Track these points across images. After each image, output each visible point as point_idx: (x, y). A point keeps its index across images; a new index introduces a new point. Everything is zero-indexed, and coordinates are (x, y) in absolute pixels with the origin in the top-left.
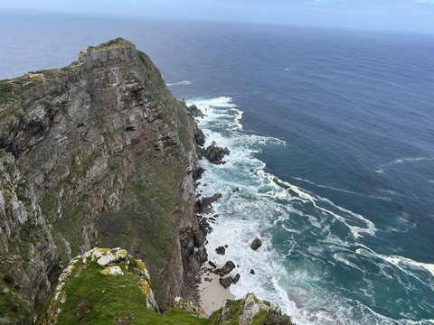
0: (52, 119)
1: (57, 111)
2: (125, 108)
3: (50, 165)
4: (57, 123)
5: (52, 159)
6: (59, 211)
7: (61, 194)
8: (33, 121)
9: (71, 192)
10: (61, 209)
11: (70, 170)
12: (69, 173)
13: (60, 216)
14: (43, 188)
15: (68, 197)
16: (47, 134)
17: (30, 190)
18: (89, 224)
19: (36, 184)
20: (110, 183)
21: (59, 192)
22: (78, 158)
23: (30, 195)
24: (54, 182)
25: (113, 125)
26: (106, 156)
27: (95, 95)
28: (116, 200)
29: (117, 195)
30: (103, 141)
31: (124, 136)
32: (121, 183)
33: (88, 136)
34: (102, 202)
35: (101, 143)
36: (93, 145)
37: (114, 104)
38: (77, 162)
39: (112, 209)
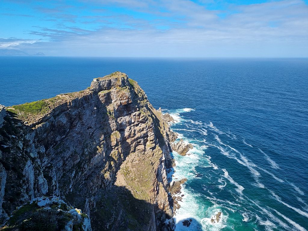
0: (72, 123)
1: (75, 119)
2: (119, 116)
3: (67, 154)
4: (75, 126)
5: (69, 150)
6: (71, 186)
7: (73, 175)
8: (59, 125)
9: (80, 173)
10: (72, 186)
11: (80, 158)
12: (79, 160)
13: (71, 190)
14: (62, 170)
15: (78, 177)
16: (68, 134)
17: (53, 171)
18: (90, 197)
19: (58, 167)
20: (107, 168)
21: (72, 173)
22: (86, 150)
23: (53, 175)
24: (69, 166)
25: (110, 127)
26: (105, 149)
27: (100, 108)
28: (110, 180)
29: (110, 177)
30: (103, 138)
31: (118, 135)
32: (114, 167)
33: (94, 135)
34: (101, 181)
35: (102, 140)
36: (97, 141)
37: (112, 114)
38: (85, 153)
39: (107, 186)
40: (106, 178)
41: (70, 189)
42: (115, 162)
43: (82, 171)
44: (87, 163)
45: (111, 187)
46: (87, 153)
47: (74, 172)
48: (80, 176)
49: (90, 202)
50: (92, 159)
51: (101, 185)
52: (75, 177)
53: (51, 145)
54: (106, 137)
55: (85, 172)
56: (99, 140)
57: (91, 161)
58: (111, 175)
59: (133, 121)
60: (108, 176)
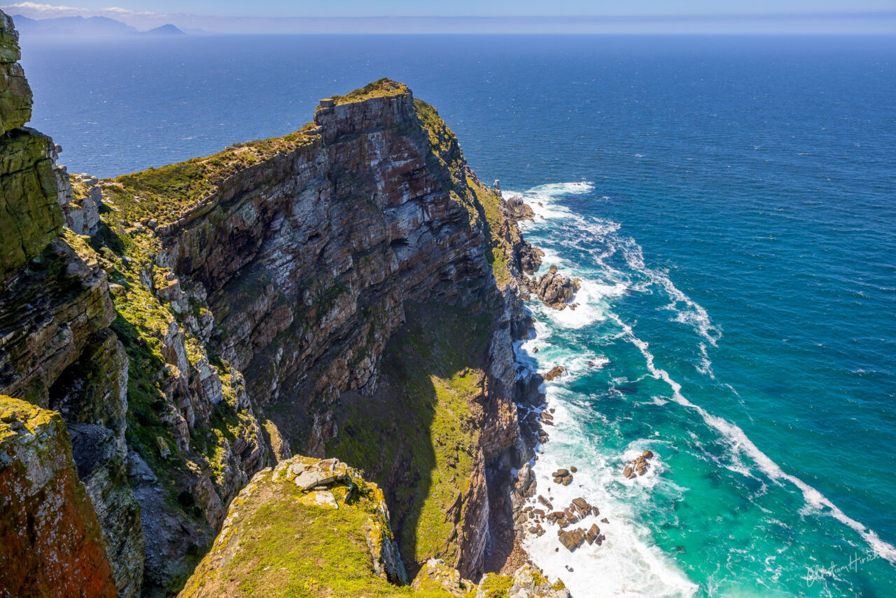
0: (268, 225)
1: (276, 213)
2: (390, 206)
3: (262, 306)
4: (276, 232)
6: (275, 386)
7: (279, 357)
8: (237, 228)
9: (295, 354)
10: (277, 383)
11: (294, 314)
12: (292, 320)
13: (277, 395)
14: (250, 344)
15: (291, 361)
16: (260, 252)
17: (229, 346)
18: (323, 412)
19: (239, 337)
20: (361, 340)
21: (276, 352)
22: (308, 293)
23: (229, 357)
24: (268, 336)
25: (368, 234)
26: (356, 292)
27: (340, 182)
28: (370, 372)
29: (372, 363)
30: (350, 264)
31: (388, 255)
32: (381, 339)
33: (326, 255)
34: (347, 373)
35: (348, 267)
36: (335, 271)
37: (372, 198)
38: (307, 301)
39: (364, 386)
40: (362, 365)
41: (273, 393)
42: (383, 327)
43: (301, 347)
44: (312, 328)
45: (373, 387)
46: (310, 302)
47: (281, 351)
48: (297, 359)
49: (323, 423)
50: (324, 318)
51: (349, 384)
52: (283, 360)
53: (220, 280)
54: (358, 261)
55: (309, 351)
56: (341, 269)
57: (321, 322)
58: (374, 358)
59: (427, 219)
60: (367, 360)
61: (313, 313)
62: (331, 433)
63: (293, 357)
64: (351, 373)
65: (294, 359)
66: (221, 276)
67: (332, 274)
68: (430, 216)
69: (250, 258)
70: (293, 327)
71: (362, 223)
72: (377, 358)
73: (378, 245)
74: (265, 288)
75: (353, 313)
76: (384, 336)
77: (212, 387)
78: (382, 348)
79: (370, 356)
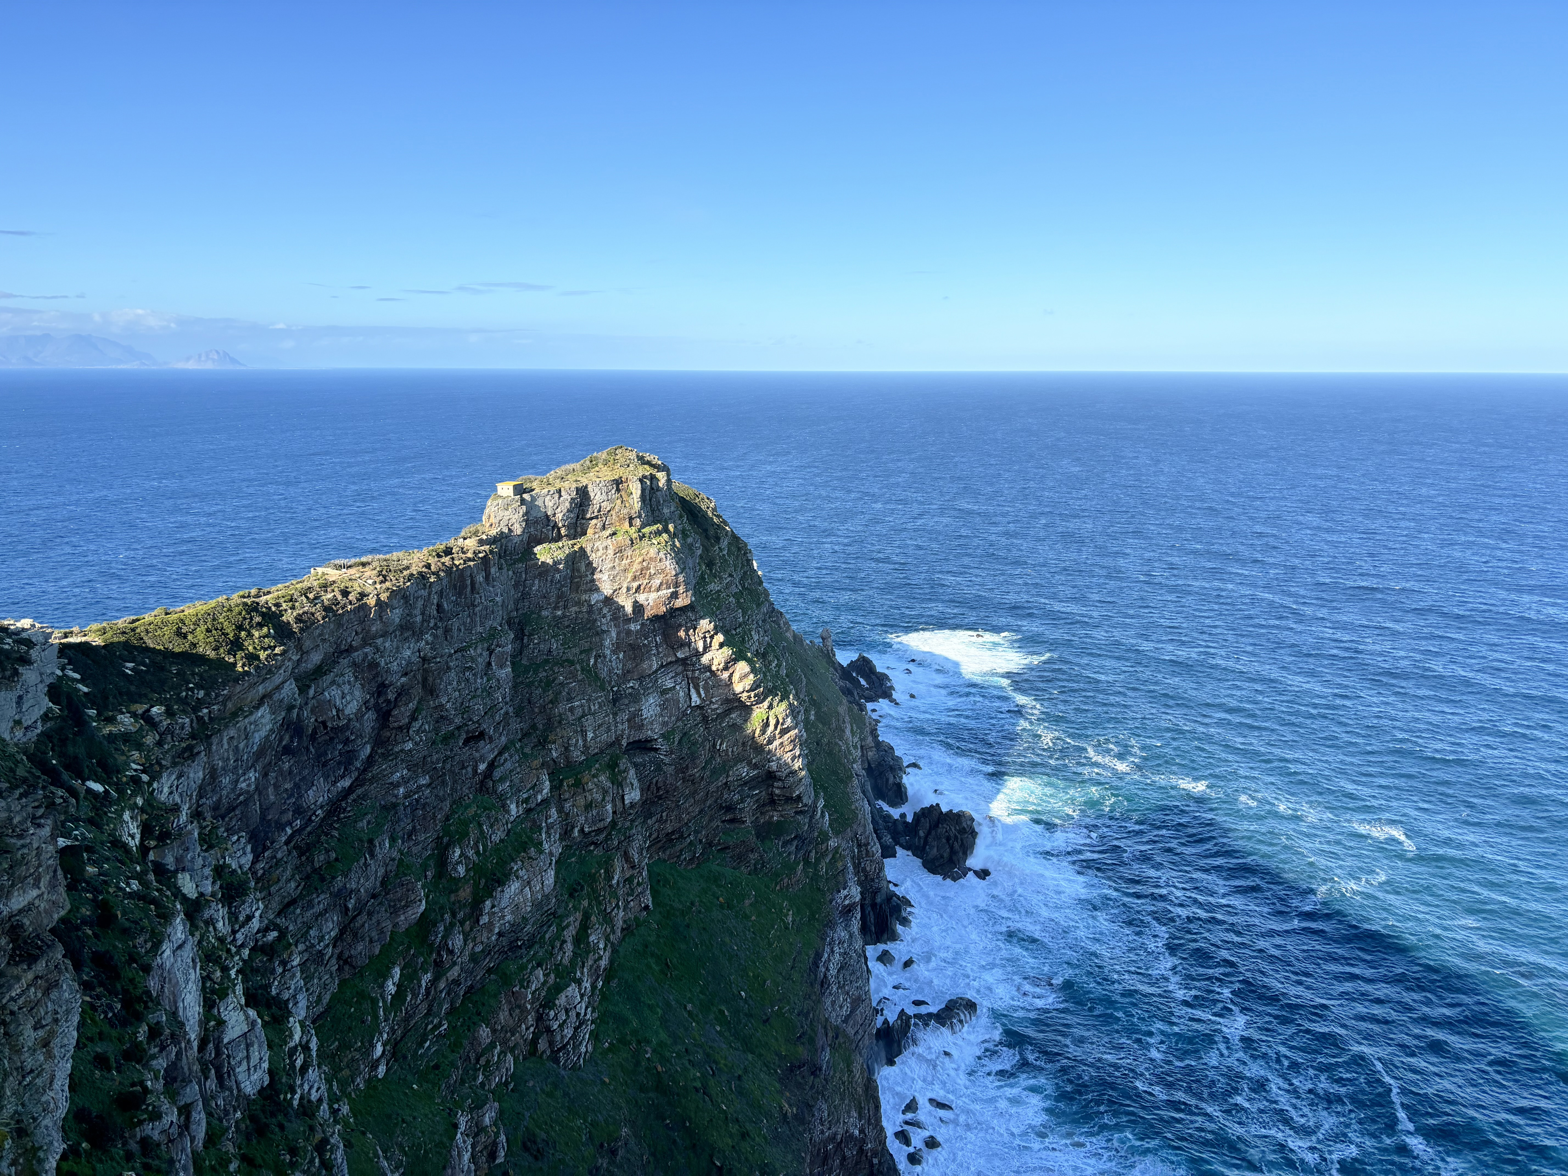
0: (385, 715)
1: (403, 689)
2: (626, 675)
3: (363, 880)
4: (400, 728)
5: (372, 856)
6: (378, 1050)
7: (391, 988)
8: (324, 723)
9: (426, 978)
10: (385, 1044)
11: (427, 897)
12: (423, 908)
13: (382, 1070)
14: (334, 960)
15: (415, 996)
16: (365, 770)
17: (289, 966)
18: (478, 1106)
19: (313, 946)
20: (561, 948)
21: (385, 975)
22: (458, 852)
23: (288, 988)
24: (371, 941)
25: (584, 733)
26: (552, 846)
27: (531, 635)
28: (578, 1014)
29: (582, 996)
30: (545, 791)
31: (620, 772)
32: (601, 946)
33: (497, 774)
34: (530, 1019)
35: (539, 798)
36: (513, 807)
37: (592, 661)
38: (455, 869)
39: (564, 1046)
40: (561, 1000)
41: (375, 1066)
42: (607, 919)
43: (438, 964)
44: (462, 923)
45: (583, 1049)
46: (461, 870)
47: (397, 972)
48: (428, 990)
49: (477, 1130)
50: (488, 903)
51: (534, 1042)
52: (399, 995)
53: (281, 827)
54: (561, 785)
55: (454, 973)
56: (526, 801)
57: (481, 910)
58: (587, 984)
59: (695, 700)
60: (572, 990)
61: (465, 893)
62: (493, 1156)
63: (420, 986)
64: (539, 1018)
65: (423, 990)
66: (284, 819)
67: (508, 812)
68: (703, 696)
69: (346, 783)
70: (425, 923)
71: (572, 709)
72: (594, 986)
73: (602, 752)
74: (371, 841)
75: (547, 891)
76: (607, 939)
77: (248, 1058)
78: (603, 963)
79: (579, 982)
